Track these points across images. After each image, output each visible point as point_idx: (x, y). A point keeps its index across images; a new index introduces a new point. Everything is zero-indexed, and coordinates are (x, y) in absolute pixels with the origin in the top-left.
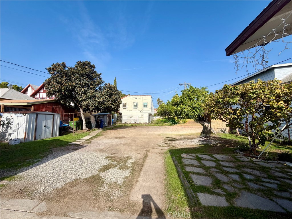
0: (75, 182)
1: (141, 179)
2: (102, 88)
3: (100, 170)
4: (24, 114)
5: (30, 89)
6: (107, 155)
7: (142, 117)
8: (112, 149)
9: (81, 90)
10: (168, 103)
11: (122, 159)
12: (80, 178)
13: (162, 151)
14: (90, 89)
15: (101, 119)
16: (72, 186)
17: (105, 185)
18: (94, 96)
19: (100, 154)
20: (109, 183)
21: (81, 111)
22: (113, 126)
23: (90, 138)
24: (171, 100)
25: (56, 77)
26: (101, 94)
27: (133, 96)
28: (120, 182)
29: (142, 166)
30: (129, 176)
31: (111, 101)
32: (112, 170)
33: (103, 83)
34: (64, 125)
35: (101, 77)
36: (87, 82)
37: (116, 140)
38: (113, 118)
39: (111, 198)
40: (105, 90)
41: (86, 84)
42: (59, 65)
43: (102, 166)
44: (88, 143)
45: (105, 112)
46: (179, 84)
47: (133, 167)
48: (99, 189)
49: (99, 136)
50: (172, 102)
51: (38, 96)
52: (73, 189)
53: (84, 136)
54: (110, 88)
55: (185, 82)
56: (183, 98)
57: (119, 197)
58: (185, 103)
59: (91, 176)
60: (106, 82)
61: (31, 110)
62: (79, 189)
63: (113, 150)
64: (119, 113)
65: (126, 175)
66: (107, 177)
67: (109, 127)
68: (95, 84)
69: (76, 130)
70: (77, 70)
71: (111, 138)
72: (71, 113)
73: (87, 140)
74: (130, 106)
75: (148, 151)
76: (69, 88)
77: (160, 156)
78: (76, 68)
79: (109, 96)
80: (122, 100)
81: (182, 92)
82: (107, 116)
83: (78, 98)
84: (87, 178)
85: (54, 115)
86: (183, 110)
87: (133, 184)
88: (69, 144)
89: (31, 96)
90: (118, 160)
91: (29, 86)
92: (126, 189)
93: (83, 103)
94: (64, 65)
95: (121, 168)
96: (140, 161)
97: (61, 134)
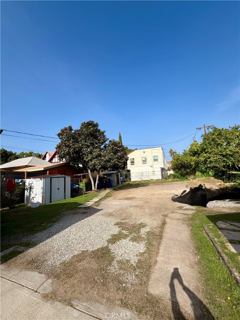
0: (83, 256)
1: (162, 259)
2: (107, 145)
3: (109, 241)
4: (41, 178)
5: (47, 155)
6: (117, 221)
7: (154, 173)
8: (122, 213)
9: (87, 150)
10: (184, 154)
11: (134, 226)
12: (88, 251)
13: (184, 216)
14: (95, 148)
15: (108, 178)
16: (79, 260)
17: (115, 263)
18: (100, 155)
19: (109, 219)
20: (120, 261)
21: (89, 171)
22: (122, 185)
23: (99, 199)
24: (188, 149)
25: (65, 141)
26: (106, 152)
27: (141, 150)
28: (134, 260)
29: (161, 239)
30: (145, 252)
31: (117, 158)
32: (124, 242)
33: (107, 140)
34: (75, 187)
35: (105, 134)
36: (92, 142)
37: (126, 202)
38: (121, 176)
39: (124, 285)
40: (110, 148)
41: (91, 143)
42: (66, 130)
43: (111, 235)
44: (97, 205)
45: (113, 170)
46: (197, 129)
47: (148, 239)
48: (108, 268)
49: (108, 197)
50: (189, 151)
51: (54, 161)
52: (80, 265)
53: (93, 198)
54: (114, 144)
55: (204, 125)
56: (206, 145)
57: (133, 285)
58: (210, 151)
59: (100, 248)
60: (110, 139)
61: (47, 174)
62: (87, 265)
63: (124, 215)
64: (128, 170)
65: (141, 251)
66: (117, 251)
67: (117, 187)
68: (100, 143)
69: (86, 191)
70: (82, 131)
71: (120, 199)
72: (80, 175)
73: (96, 202)
74: (138, 161)
75: (166, 216)
76: (76, 150)
77: (183, 223)
78: (81, 130)
79: (114, 154)
80: (128, 156)
81: (203, 138)
82: (115, 174)
83: (85, 159)
84: (95, 251)
85: (65, 177)
86: (208, 160)
87: (151, 266)
88: (79, 207)
89: (49, 161)
90: (129, 227)
91: (47, 153)
92: (142, 273)
93: (90, 163)
94: (71, 129)
95: (134, 240)
96: (157, 231)
97: (72, 196)
